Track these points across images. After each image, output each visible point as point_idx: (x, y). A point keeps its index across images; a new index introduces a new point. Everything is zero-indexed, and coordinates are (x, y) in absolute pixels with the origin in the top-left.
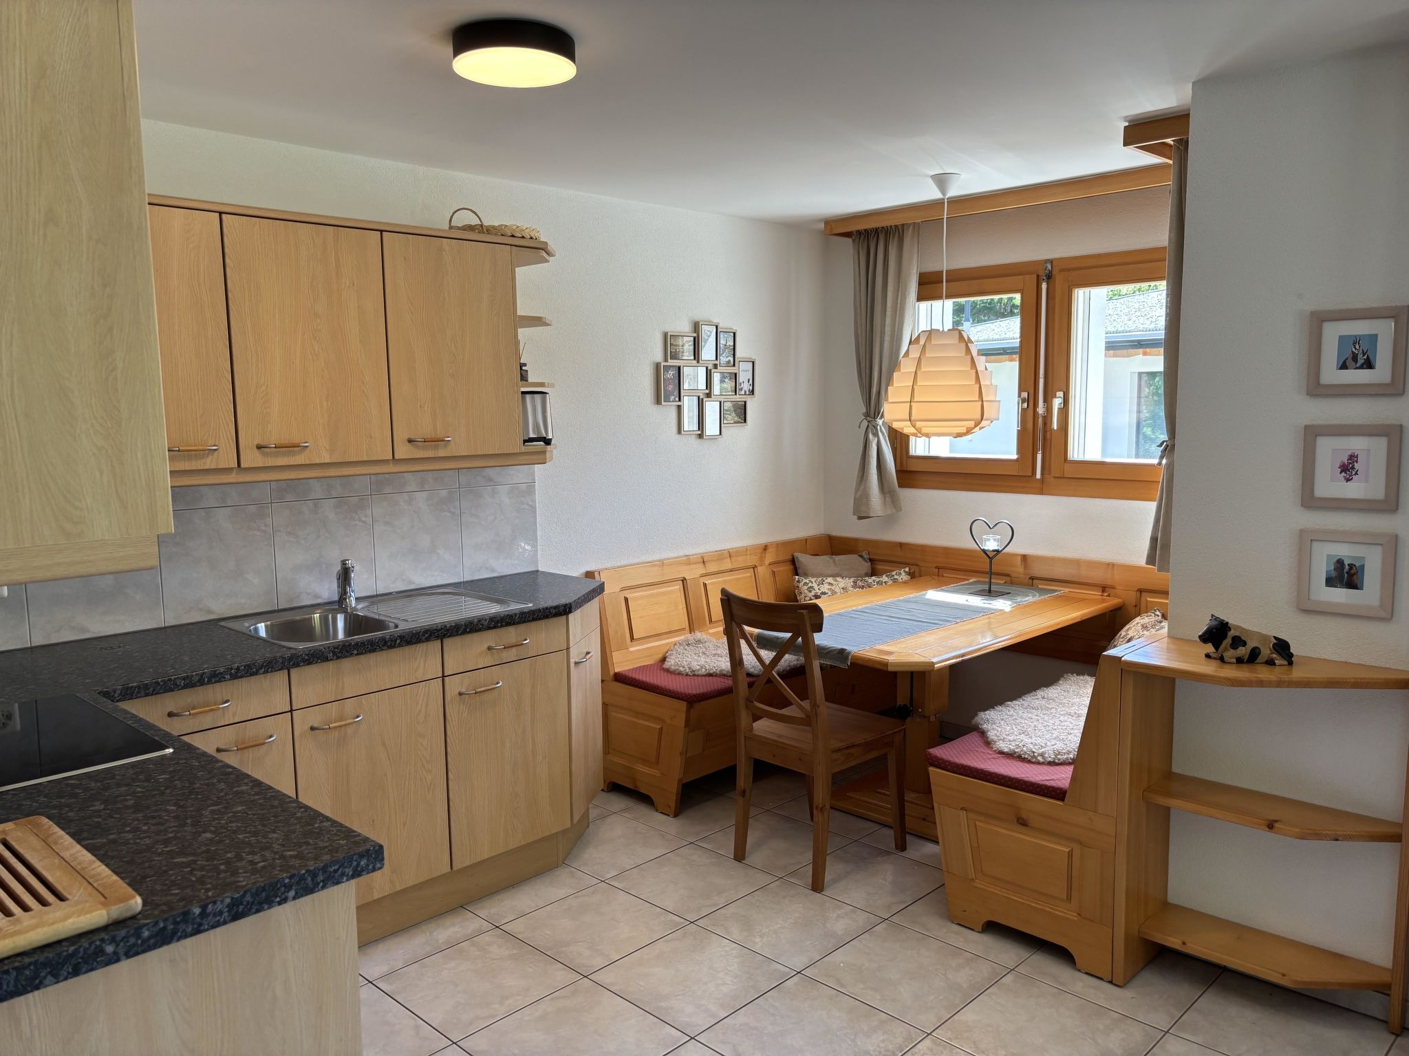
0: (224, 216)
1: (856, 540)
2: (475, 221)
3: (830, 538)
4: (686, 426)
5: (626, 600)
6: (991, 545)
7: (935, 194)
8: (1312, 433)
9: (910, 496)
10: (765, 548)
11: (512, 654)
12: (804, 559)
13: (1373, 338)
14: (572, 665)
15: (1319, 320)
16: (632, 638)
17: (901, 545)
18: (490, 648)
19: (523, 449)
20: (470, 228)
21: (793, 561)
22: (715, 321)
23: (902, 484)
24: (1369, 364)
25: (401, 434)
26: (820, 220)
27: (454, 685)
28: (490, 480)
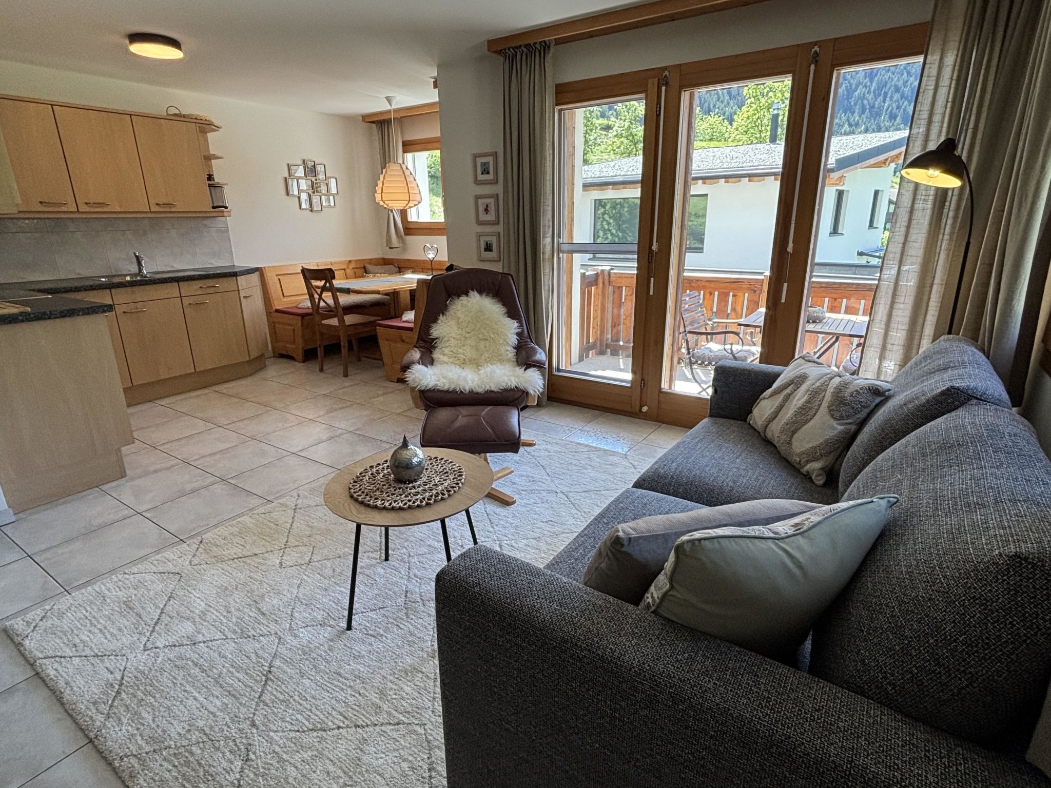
0: (54, 107)
1: (393, 259)
2: (177, 112)
3: (384, 259)
4: (304, 206)
5: (279, 280)
6: (431, 256)
7: (388, 107)
8: (477, 197)
9: (409, 238)
10: (350, 261)
11: (212, 290)
12: (368, 267)
13: (488, 163)
14: (242, 298)
15: (475, 157)
16: (284, 296)
17: (408, 260)
18: (201, 287)
19: (212, 210)
20: (175, 115)
21: (365, 268)
22: (314, 160)
23: (406, 234)
24: (488, 173)
25: (152, 202)
26: (359, 115)
27: (186, 301)
28: (205, 225)
